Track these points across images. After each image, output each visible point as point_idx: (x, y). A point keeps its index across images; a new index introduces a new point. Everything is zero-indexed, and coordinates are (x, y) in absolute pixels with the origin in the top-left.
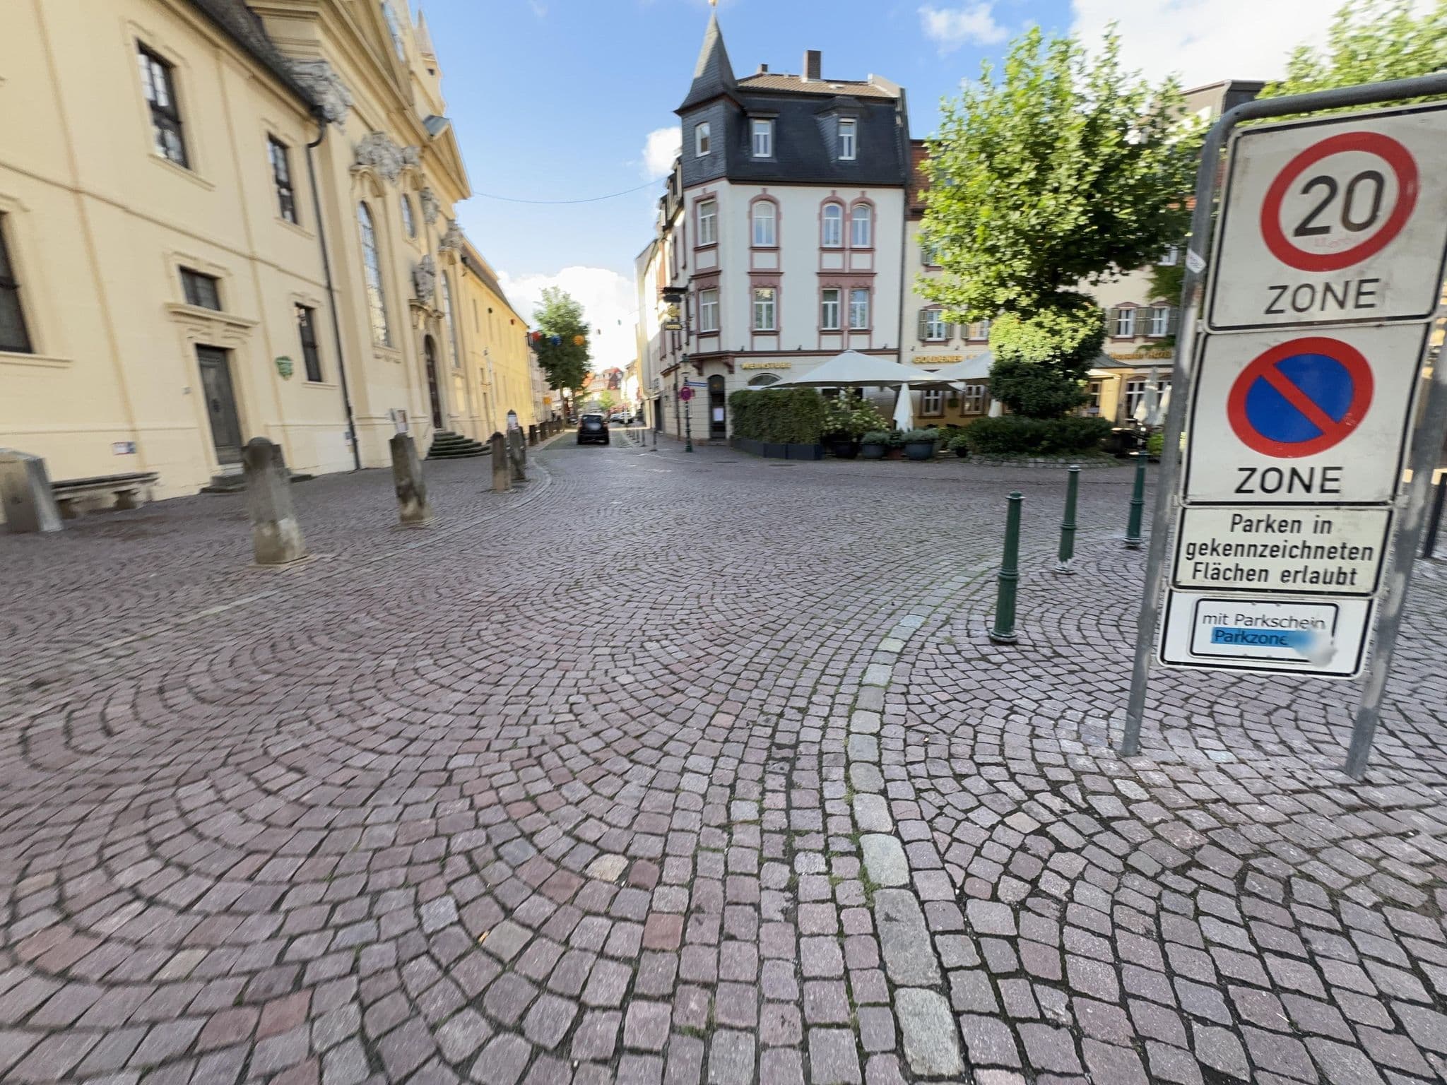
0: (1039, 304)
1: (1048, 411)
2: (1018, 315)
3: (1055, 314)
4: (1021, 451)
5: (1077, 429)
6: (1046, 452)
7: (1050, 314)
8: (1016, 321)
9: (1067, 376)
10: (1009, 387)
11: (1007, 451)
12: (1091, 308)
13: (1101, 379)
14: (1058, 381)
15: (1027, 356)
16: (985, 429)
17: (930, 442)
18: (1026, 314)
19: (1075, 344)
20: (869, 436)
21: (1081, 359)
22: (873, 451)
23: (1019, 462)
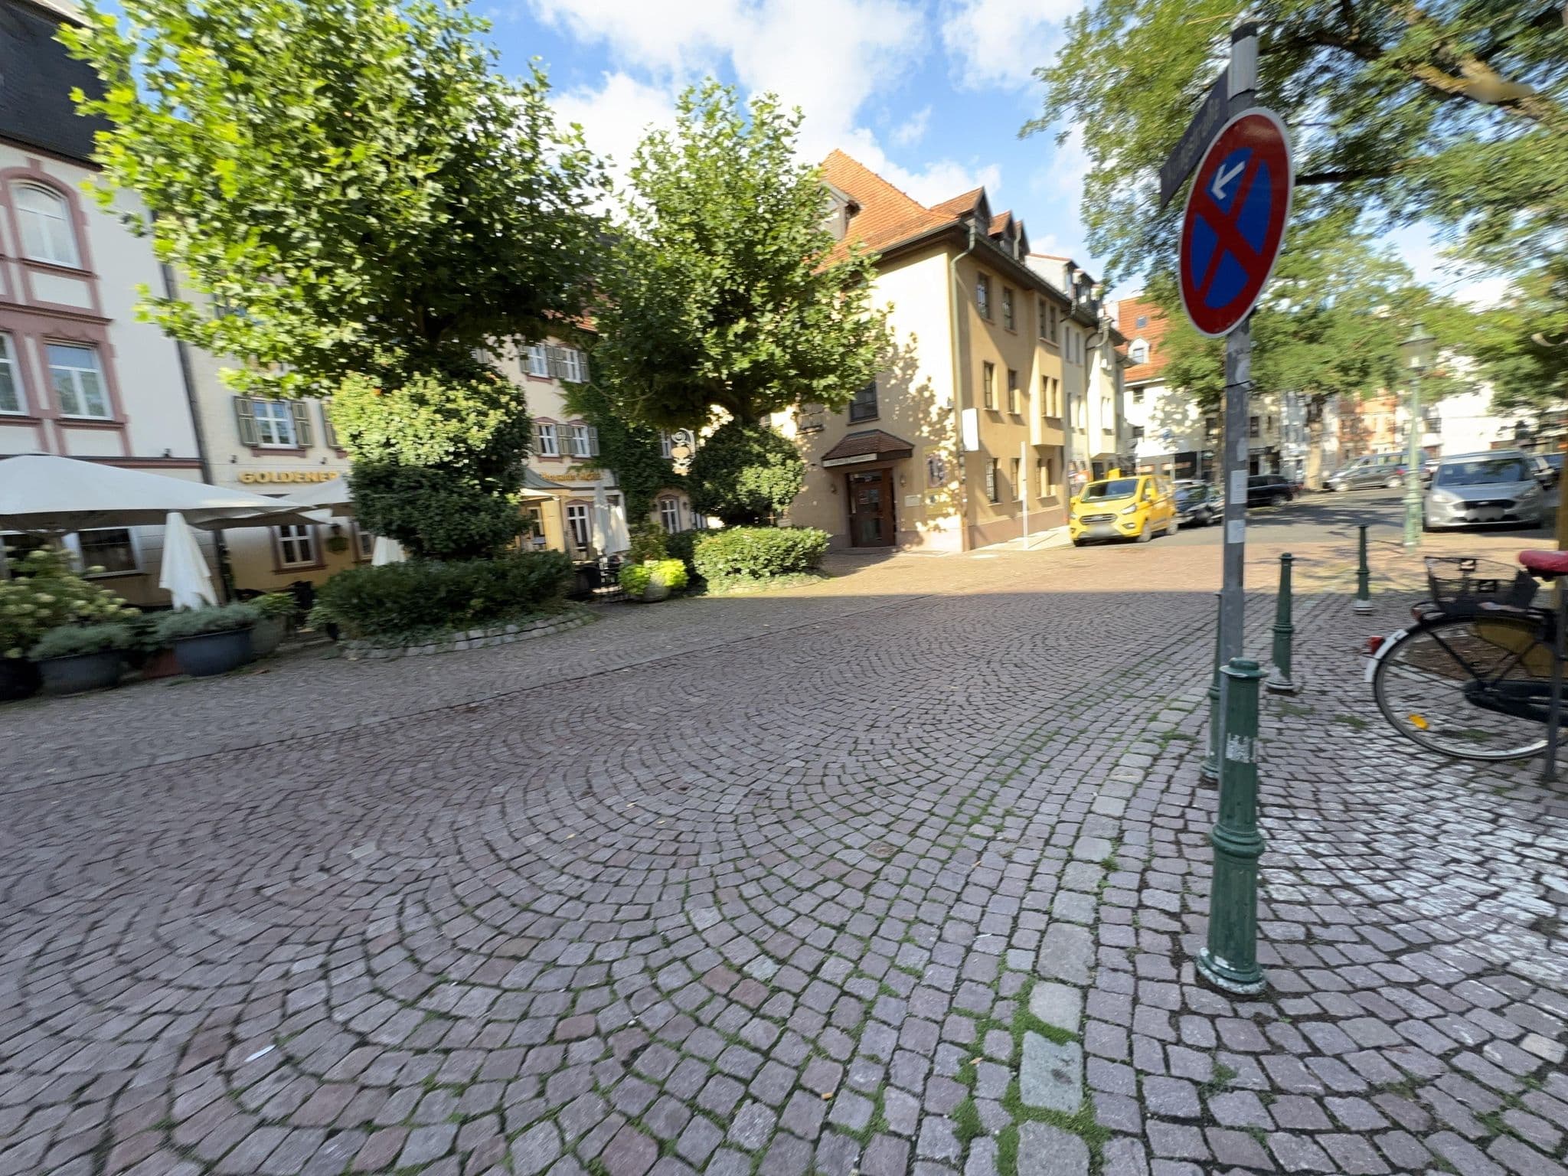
0: (409, 366)
1: (468, 548)
2: (377, 381)
3: (441, 383)
4: (438, 622)
5: (525, 572)
6: (482, 618)
7: (432, 383)
8: (373, 394)
9: (488, 489)
10: (389, 509)
11: (411, 625)
12: (499, 383)
13: (538, 502)
14: (474, 496)
15: (409, 455)
16: (357, 591)
17: (243, 627)
18: (391, 381)
19: (487, 434)
20: (53, 640)
21: (503, 461)
22: (75, 672)
23: (439, 643)
